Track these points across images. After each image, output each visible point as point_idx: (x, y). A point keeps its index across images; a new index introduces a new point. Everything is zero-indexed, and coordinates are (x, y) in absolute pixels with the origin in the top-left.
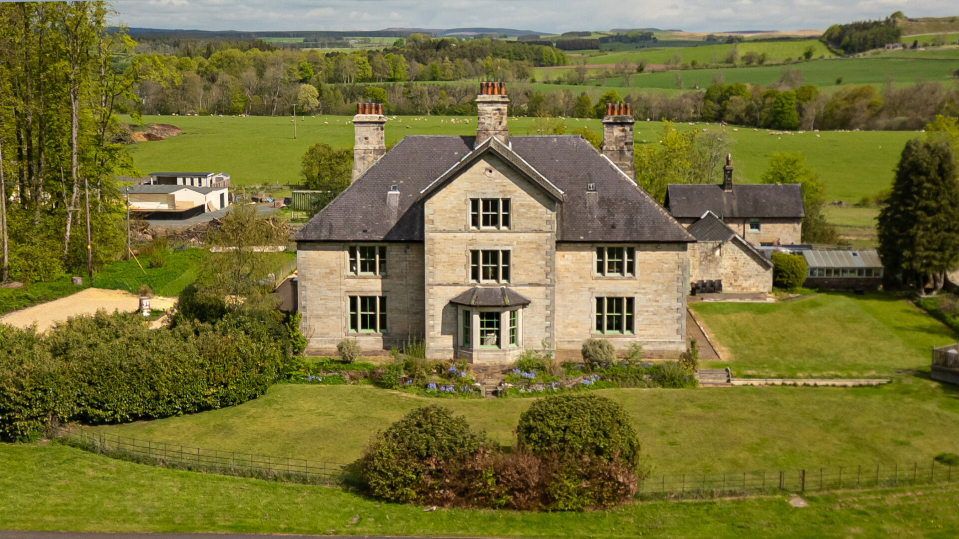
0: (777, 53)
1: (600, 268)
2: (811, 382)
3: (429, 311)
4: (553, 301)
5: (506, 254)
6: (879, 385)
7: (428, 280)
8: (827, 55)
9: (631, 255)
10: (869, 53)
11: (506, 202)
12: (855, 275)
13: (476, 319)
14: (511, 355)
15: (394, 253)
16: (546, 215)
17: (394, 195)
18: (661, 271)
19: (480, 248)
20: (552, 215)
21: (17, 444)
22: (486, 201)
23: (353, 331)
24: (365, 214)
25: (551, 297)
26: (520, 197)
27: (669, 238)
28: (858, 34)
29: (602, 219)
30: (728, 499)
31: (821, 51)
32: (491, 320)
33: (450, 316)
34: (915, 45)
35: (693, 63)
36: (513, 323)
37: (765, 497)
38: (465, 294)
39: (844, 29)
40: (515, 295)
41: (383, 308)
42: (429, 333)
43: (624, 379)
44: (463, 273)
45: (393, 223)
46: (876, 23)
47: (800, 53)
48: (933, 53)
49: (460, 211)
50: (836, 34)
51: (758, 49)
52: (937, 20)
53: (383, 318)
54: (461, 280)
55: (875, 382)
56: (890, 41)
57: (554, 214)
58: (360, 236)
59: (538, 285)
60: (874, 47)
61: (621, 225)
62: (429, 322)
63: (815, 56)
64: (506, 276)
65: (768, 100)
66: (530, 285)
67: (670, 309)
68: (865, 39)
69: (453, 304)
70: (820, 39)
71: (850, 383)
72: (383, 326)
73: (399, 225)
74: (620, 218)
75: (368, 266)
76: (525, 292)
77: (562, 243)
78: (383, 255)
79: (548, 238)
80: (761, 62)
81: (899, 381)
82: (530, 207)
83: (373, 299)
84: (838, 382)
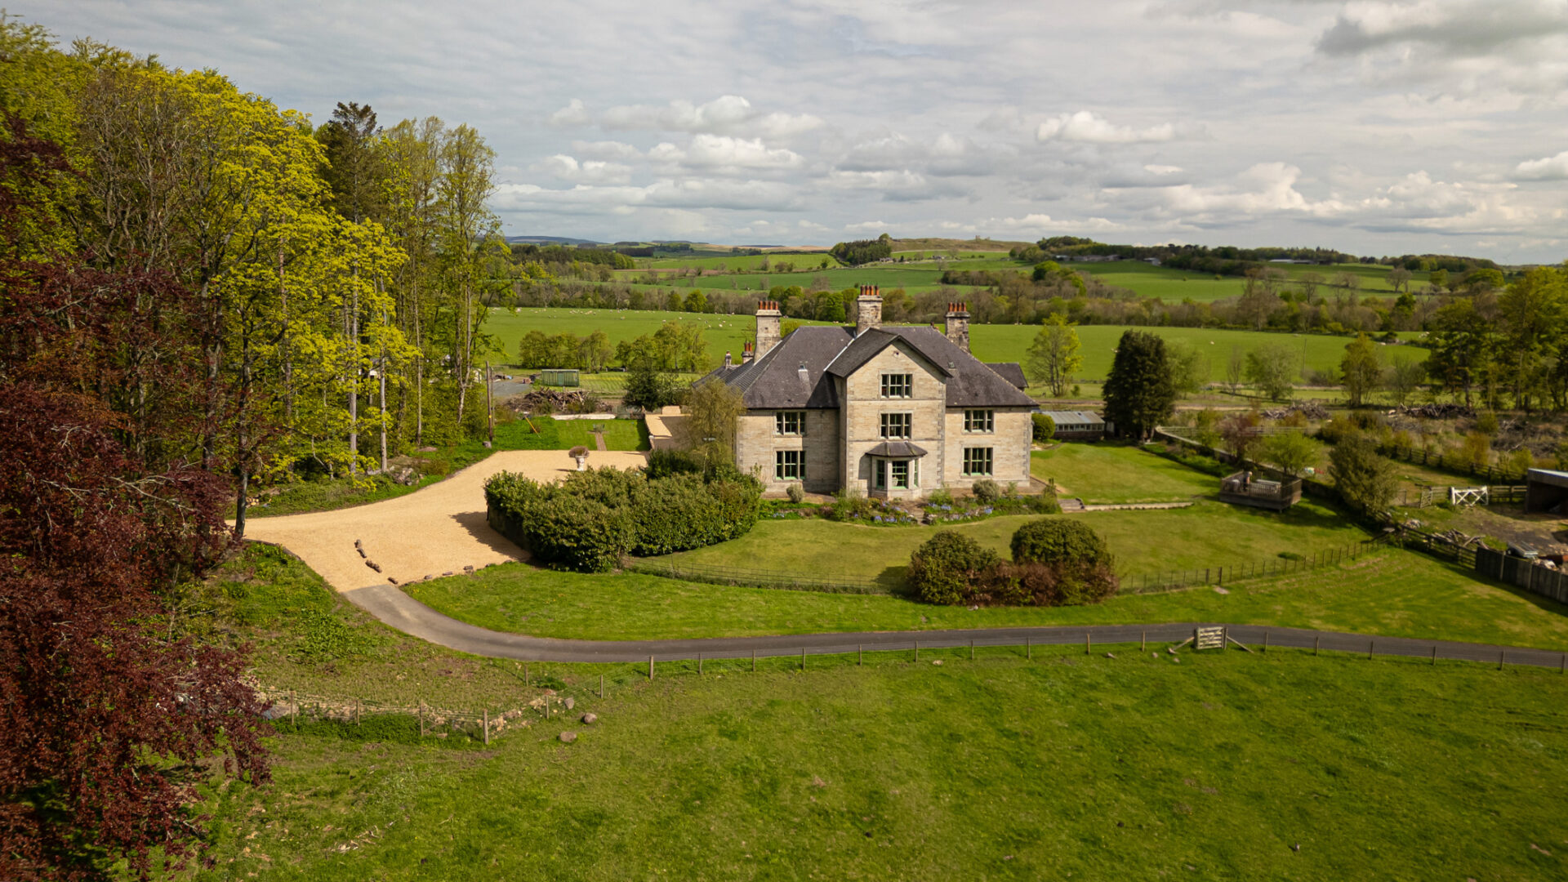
0: (801, 263)
1: (967, 426)
2: (1140, 507)
3: (849, 461)
4: (943, 452)
5: (908, 416)
6: (1186, 507)
7: (849, 437)
8: (838, 266)
9: (990, 416)
10: (869, 264)
11: (909, 377)
12: (1085, 430)
13: (890, 466)
14: (915, 493)
15: (812, 417)
16: (937, 386)
17: (803, 371)
18: (1012, 428)
19: (889, 412)
20: (943, 387)
21: (595, 574)
22: (893, 377)
23: (779, 478)
24: (786, 387)
25: (941, 448)
26: (920, 373)
27: (1019, 402)
28: (859, 250)
29: (967, 389)
30: (1175, 591)
31: (833, 263)
32: (901, 467)
33: (866, 465)
34: (902, 260)
35: (739, 270)
36: (916, 469)
37: (1200, 588)
38: (878, 448)
39: (848, 246)
40: (917, 448)
41: (802, 460)
42: (849, 478)
43: (1010, 508)
44: (875, 432)
45: (810, 394)
46: (872, 242)
47: (819, 264)
48: (916, 265)
49: (874, 384)
50: (842, 250)
51: (787, 260)
52: (914, 241)
53: (802, 468)
54: (874, 437)
55: (1183, 505)
56: (883, 256)
57: (944, 386)
58: (786, 404)
59: (932, 440)
60: (872, 260)
61: (981, 393)
62: (849, 470)
63: (829, 267)
64: (908, 433)
65: (821, 300)
66: (927, 439)
67: (1018, 456)
68: (865, 254)
69: (868, 455)
70: (830, 253)
71: (1166, 506)
72: (802, 474)
73: (815, 394)
74: (979, 388)
75: (792, 428)
76: (922, 445)
77: (950, 408)
78: (803, 419)
79: (940, 403)
80: (790, 270)
81: (1199, 504)
82: (926, 380)
83: (795, 453)
84: (1159, 506)
